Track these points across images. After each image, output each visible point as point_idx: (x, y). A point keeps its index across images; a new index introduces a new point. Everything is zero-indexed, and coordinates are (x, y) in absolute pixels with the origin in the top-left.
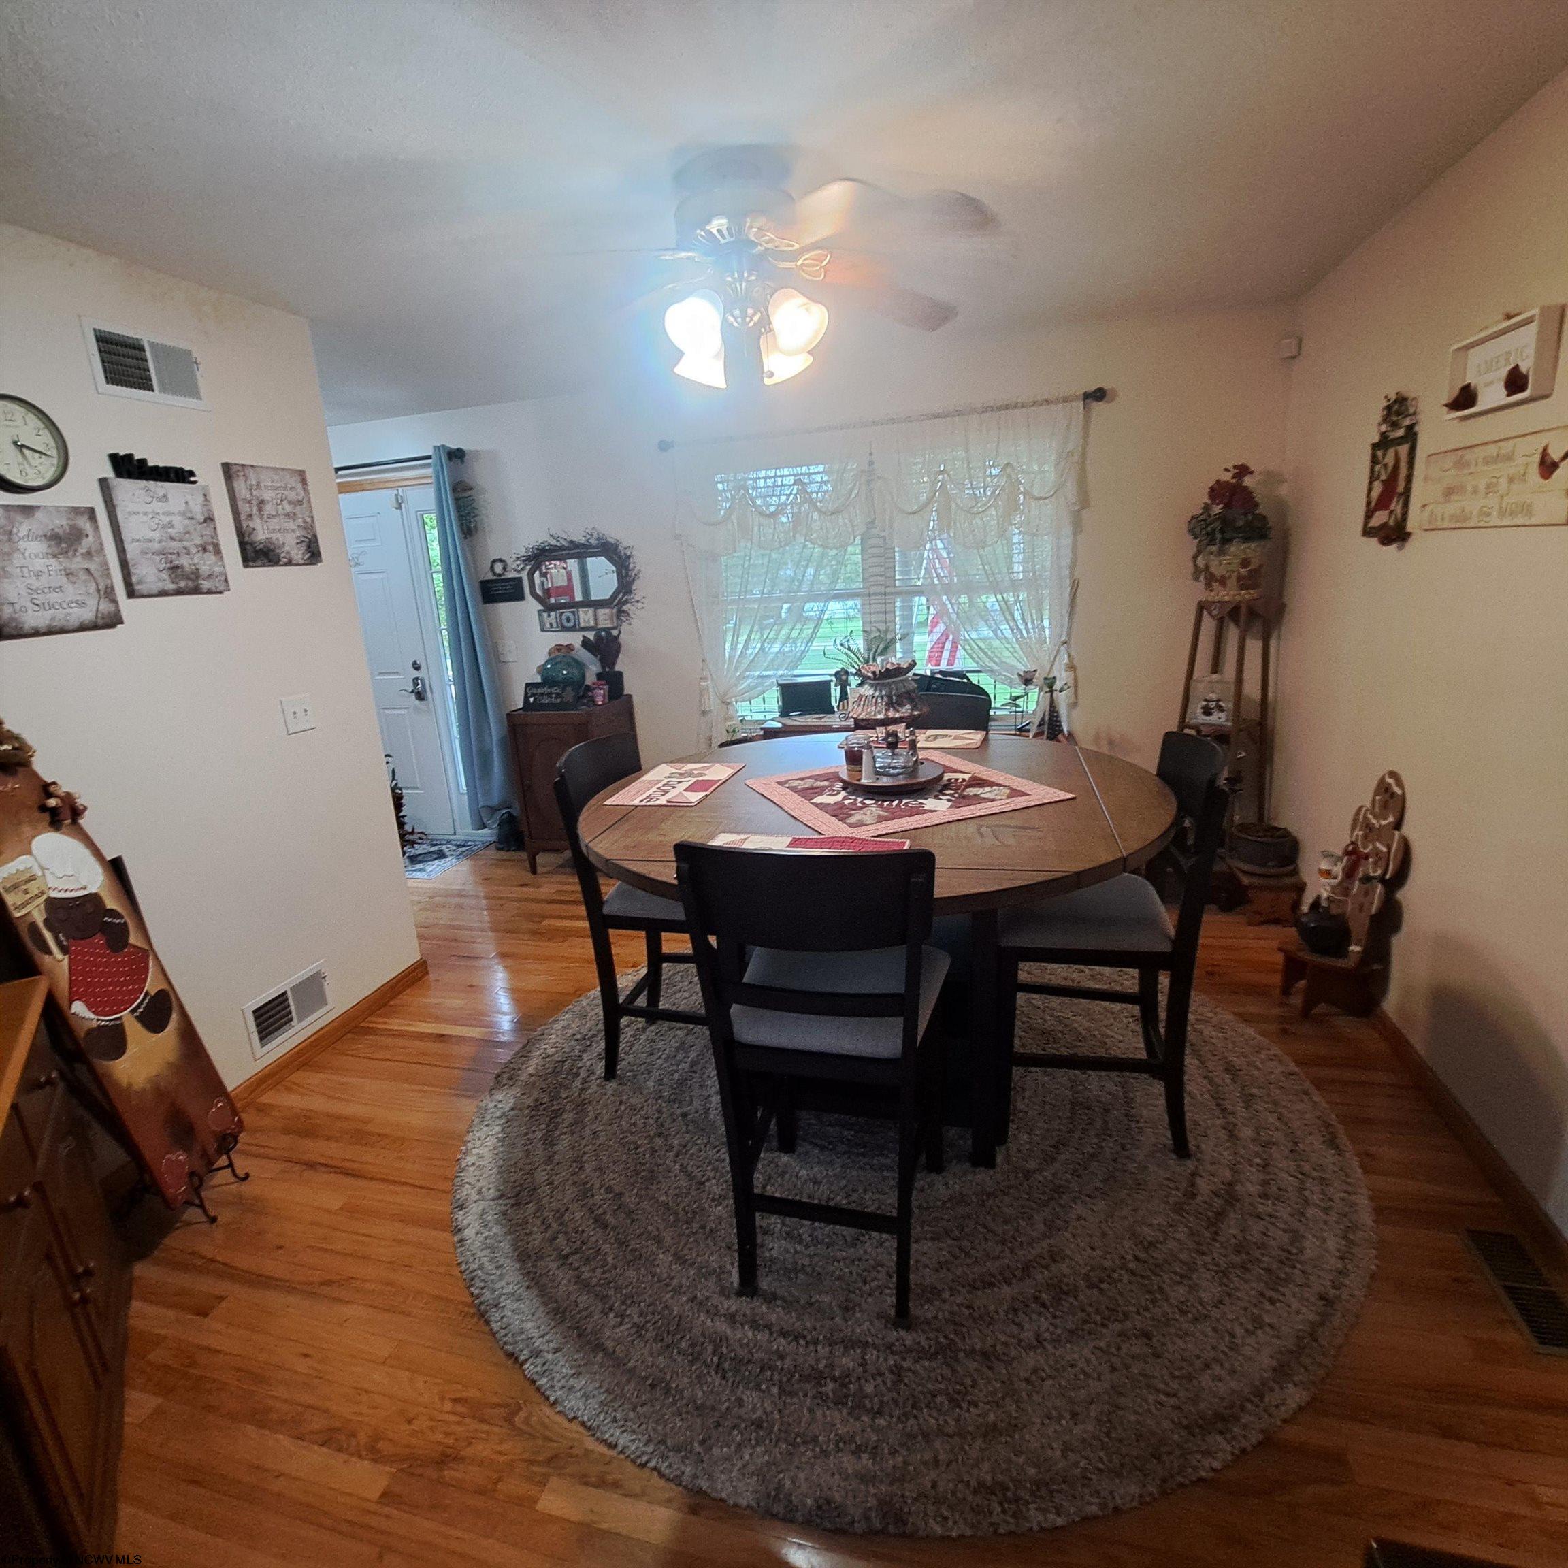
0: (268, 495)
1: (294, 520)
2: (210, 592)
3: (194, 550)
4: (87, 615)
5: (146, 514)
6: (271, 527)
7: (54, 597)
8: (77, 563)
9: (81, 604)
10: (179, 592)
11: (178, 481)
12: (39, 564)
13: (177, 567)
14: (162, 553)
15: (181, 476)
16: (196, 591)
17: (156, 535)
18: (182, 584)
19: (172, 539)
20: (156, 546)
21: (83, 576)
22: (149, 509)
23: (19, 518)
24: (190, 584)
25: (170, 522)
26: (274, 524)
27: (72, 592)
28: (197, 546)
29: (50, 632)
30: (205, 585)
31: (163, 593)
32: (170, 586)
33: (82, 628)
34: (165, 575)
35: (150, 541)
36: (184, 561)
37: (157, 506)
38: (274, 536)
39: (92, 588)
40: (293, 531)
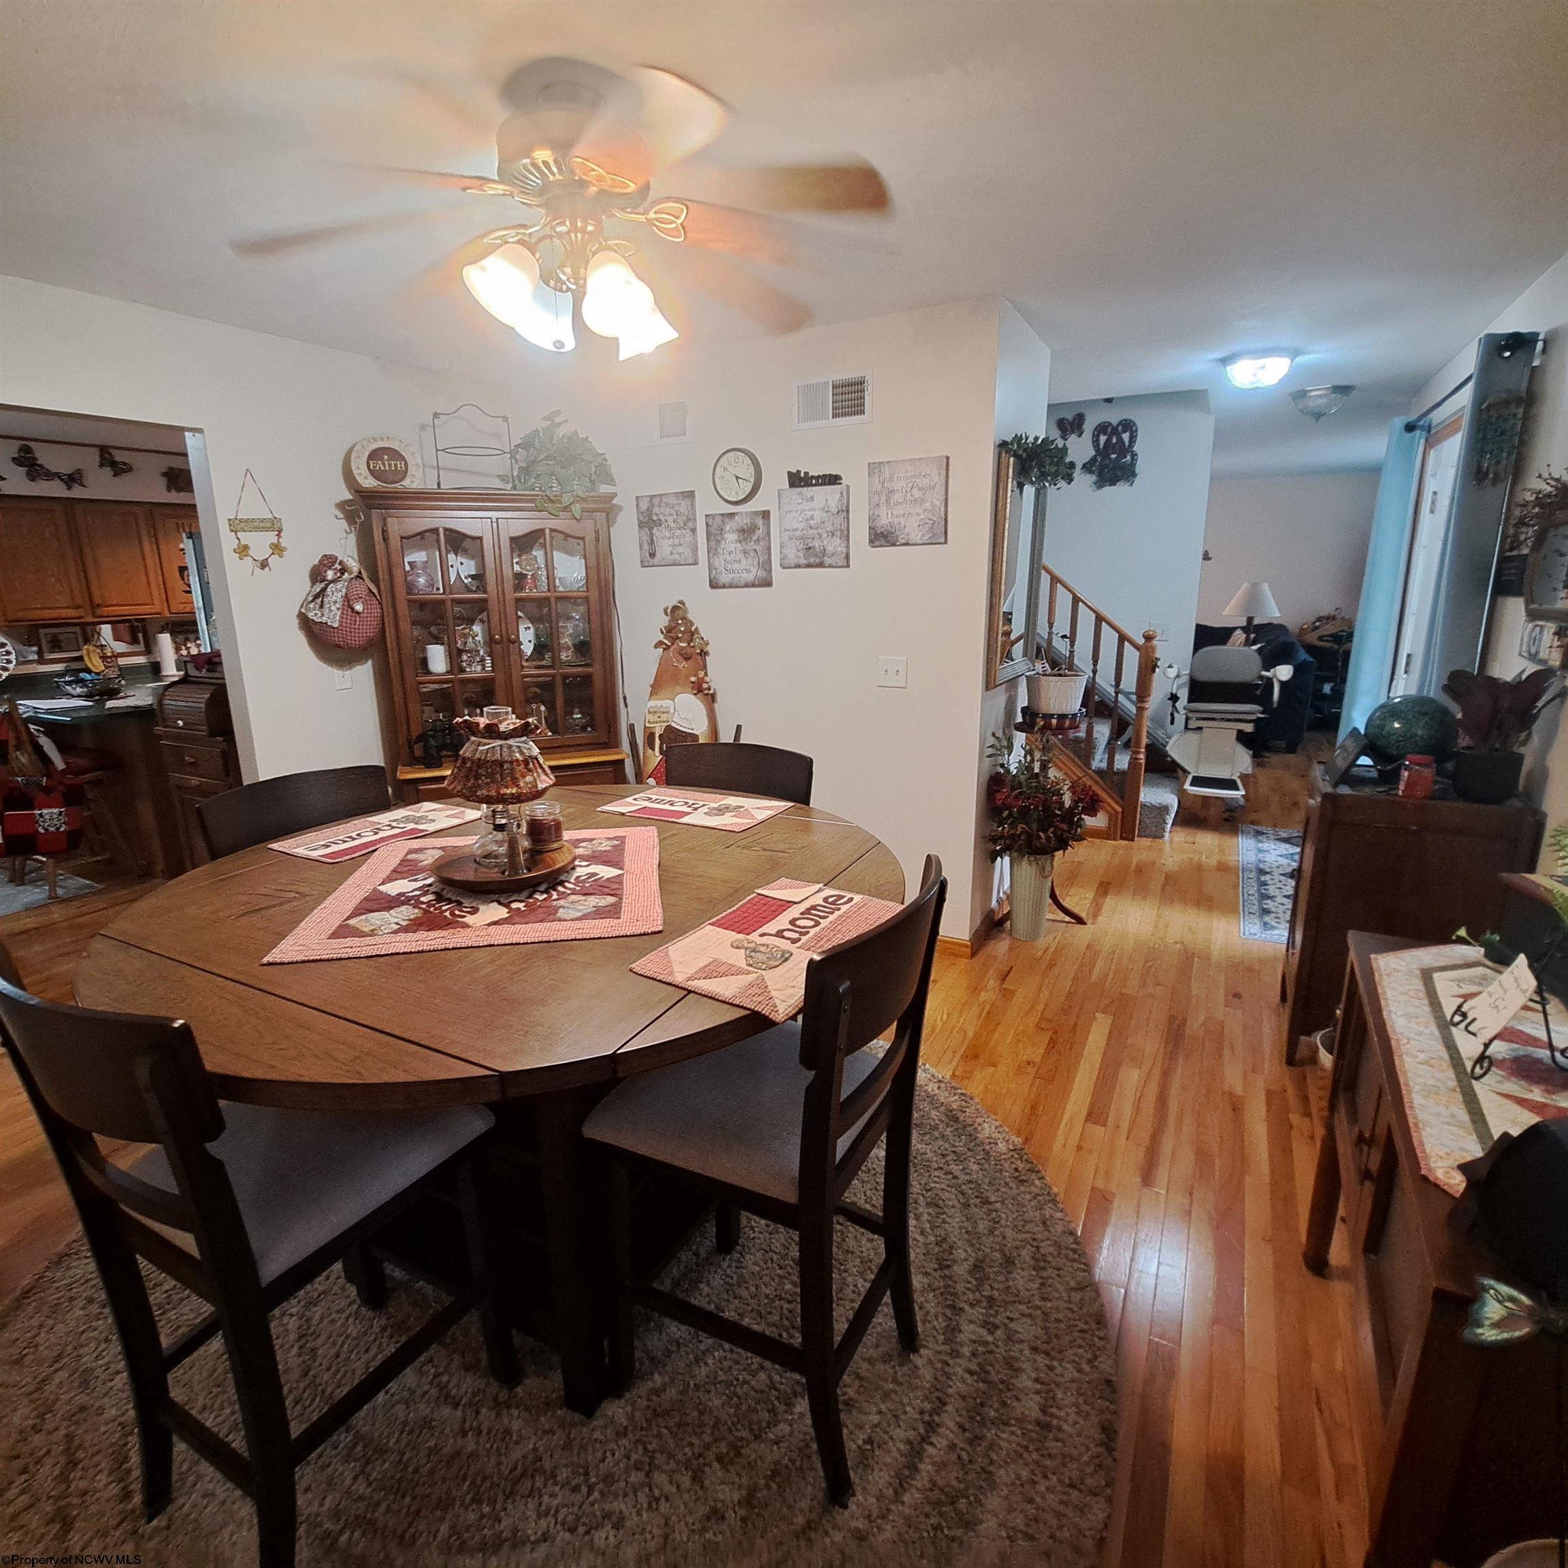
0: (897, 485)
1: (921, 505)
2: (830, 566)
3: (825, 535)
4: (750, 577)
5: (797, 511)
6: (894, 513)
7: (736, 566)
8: (751, 546)
9: (748, 571)
10: (809, 566)
11: (830, 483)
12: (732, 547)
13: (810, 548)
14: (802, 538)
15: (833, 480)
16: (821, 565)
17: (801, 526)
18: (812, 560)
19: (811, 528)
20: (799, 533)
21: (752, 554)
22: (799, 507)
23: (727, 520)
24: (818, 561)
25: (812, 516)
26: (899, 510)
27: (745, 563)
28: (828, 532)
29: (731, 586)
30: (828, 561)
31: (798, 566)
32: (803, 561)
33: (747, 586)
34: (801, 554)
35: (796, 530)
36: (817, 544)
37: (806, 506)
38: (896, 521)
39: (756, 562)
40: (918, 514)
